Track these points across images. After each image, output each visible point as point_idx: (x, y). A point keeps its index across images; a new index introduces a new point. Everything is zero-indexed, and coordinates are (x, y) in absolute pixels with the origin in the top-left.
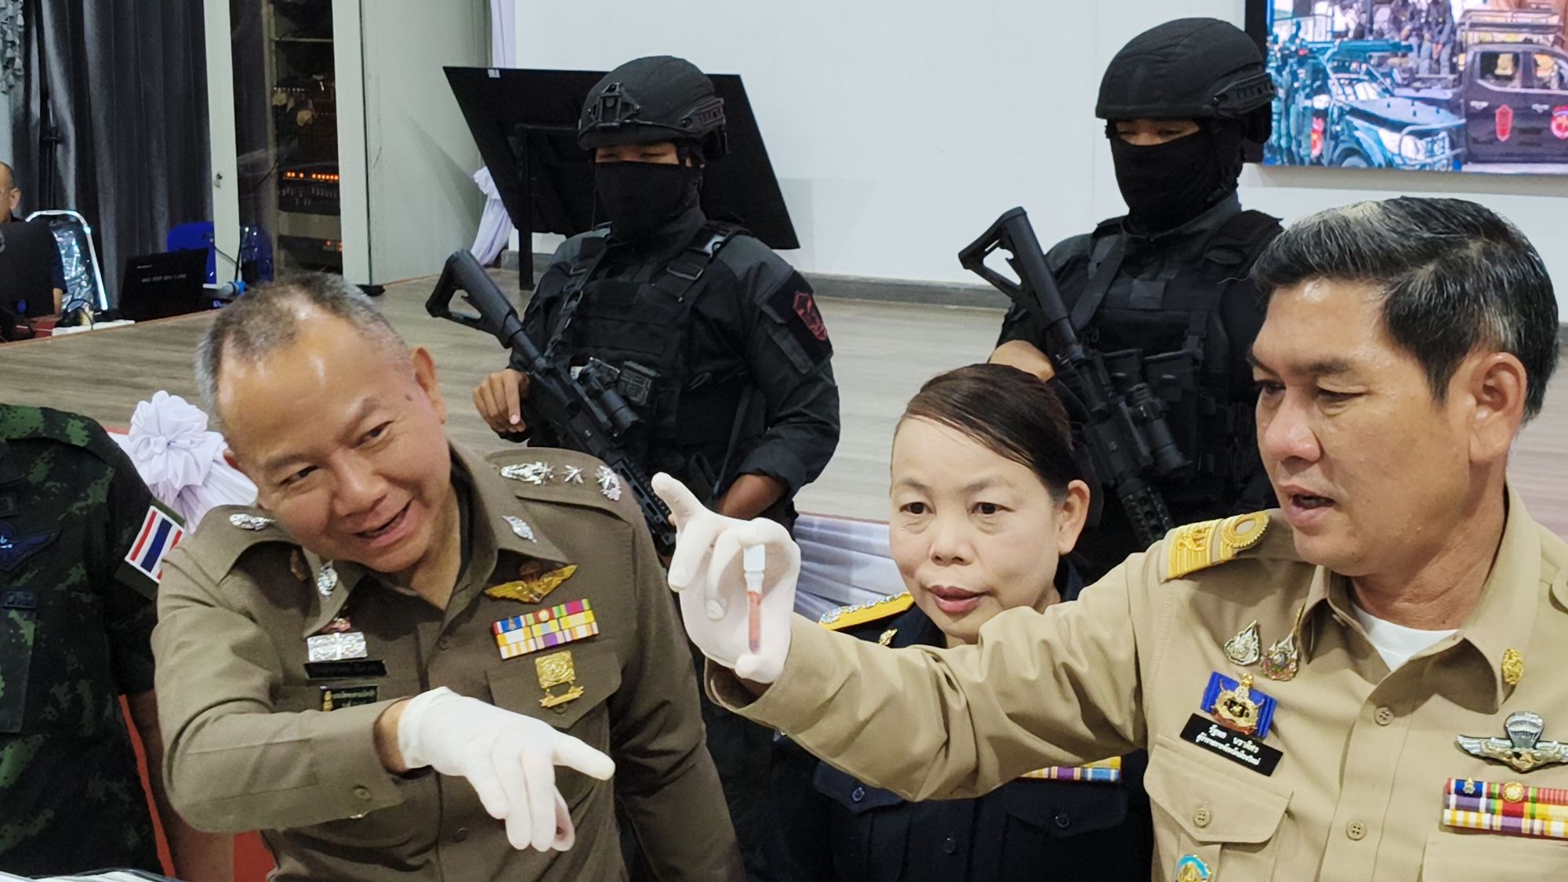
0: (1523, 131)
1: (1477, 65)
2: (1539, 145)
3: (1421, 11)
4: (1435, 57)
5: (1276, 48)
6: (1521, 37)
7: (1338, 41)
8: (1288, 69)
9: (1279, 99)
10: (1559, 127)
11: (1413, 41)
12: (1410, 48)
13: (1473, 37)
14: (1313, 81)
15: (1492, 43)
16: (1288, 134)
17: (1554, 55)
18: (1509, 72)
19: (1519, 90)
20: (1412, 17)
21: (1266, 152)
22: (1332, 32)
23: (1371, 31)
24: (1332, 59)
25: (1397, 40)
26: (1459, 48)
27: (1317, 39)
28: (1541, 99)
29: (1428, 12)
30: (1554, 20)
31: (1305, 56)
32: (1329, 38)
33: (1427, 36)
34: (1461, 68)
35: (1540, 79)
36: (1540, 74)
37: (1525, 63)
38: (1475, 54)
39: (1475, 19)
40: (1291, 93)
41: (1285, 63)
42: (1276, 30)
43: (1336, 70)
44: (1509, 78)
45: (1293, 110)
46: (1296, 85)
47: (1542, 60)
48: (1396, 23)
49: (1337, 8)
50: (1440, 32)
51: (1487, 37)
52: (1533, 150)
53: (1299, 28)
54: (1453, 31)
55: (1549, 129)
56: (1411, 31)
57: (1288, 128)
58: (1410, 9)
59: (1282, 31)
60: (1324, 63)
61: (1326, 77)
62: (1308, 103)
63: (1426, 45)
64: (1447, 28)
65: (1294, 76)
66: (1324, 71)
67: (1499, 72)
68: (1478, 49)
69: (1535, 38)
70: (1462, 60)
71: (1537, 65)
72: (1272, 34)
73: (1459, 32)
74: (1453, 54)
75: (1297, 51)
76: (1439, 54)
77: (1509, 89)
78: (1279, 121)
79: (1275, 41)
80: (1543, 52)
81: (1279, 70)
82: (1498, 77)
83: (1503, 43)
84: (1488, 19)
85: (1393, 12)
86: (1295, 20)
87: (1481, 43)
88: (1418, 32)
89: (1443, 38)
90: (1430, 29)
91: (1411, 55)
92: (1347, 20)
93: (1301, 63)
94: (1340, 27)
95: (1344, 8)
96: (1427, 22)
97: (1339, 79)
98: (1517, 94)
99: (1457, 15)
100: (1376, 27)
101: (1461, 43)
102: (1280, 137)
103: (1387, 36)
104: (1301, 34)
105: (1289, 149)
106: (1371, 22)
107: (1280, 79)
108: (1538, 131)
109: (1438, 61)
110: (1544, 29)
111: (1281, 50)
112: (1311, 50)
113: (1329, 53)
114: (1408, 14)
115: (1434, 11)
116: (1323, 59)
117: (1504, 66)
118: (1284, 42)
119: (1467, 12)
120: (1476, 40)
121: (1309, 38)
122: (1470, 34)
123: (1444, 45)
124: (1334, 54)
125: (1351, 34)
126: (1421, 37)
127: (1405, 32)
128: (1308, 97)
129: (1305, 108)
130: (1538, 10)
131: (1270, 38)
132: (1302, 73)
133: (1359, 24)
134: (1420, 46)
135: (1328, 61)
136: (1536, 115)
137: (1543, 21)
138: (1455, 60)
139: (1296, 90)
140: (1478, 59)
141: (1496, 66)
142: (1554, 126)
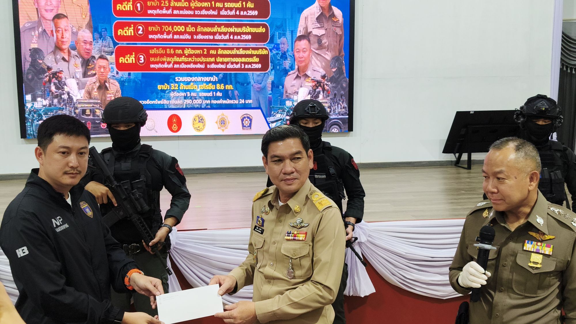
0: (94, 127)
1: (81, 113)
2: (98, 130)
3: (66, 100)
4: (70, 110)
5: (28, 109)
6: (91, 105)
7: (44, 108)
8: (31, 115)
9: (30, 122)
10: (103, 126)
11: (64, 107)
12: (63, 109)
13: (79, 106)
14: (39, 117)
15: (84, 107)
16: (33, 131)
17: (99, 109)
18: (89, 114)
19: (92, 118)
20: (63, 101)
21: (27, 135)
22: (43, 105)
23: (53, 105)
24: (43, 111)
25: (60, 107)
26: (76, 108)
27: (39, 107)
28: (97, 120)
29: (67, 100)
30: (99, 101)
31: (36, 111)
32: (42, 107)
33: (68, 106)
34: (77, 113)
35: (97, 115)
36: (97, 114)
37: (93, 112)
38: (80, 110)
39: (79, 101)
40: (33, 121)
41: (30, 113)
42: (27, 105)
43: (44, 114)
44: (89, 115)
45: (34, 124)
46: (34, 118)
47: (97, 110)
48: (59, 103)
49: (43, 99)
50: (71, 105)
51: (83, 106)
52: (96, 132)
53: (33, 104)
54: (74, 104)
55: (100, 126)
56: (63, 105)
57: (33, 129)
58: (63, 99)
59: (29, 105)
60: (41, 113)
61: (42, 116)
62: (38, 123)
63: (68, 108)
64: (73, 103)
65: (33, 116)
66: (41, 115)
67: (87, 114)
68: (81, 108)
69: (95, 106)
70: (77, 111)
71: (96, 112)
72: (26, 106)
73: (76, 105)
74: (75, 110)
75: (33, 110)
76: (71, 110)
77: (89, 118)
78: (30, 128)
79: (27, 108)
80: (97, 109)
81: (29, 115)
82: (87, 115)
83: (87, 107)
84: (83, 101)
85: (58, 100)
86: (32, 103)
87: (82, 107)
88: (65, 105)
89: (72, 106)
90: (68, 104)
91: (64, 110)
92: (46, 102)
93: (35, 113)
94: (44, 104)
95: (45, 99)
96: (67, 102)
97: (45, 117)
98: (92, 119)
99: (75, 101)
100: (54, 104)
101: (77, 107)
102: (31, 131)
103: (57, 106)
104: (34, 106)
105: (34, 134)
106: (53, 103)
107: (29, 117)
108: (98, 127)
109: (71, 112)
110: (97, 103)
111: (29, 110)
112: (37, 110)
113: (42, 110)
114: (62, 101)
115: (69, 100)
116: (41, 112)
117: (88, 112)
118: (30, 108)
119: (77, 100)
120: (80, 106)
121: (36, 107)
122: (79, 105)
123: (72, 108)
124: (44, 110)
125: (48, 106)
126: (66, 106)
127: (62, 105)
128: (37, 121)
129: (37, 124)
130: (95, 99)
131: (26, 107)
132: (35, 115)
133: (50, 103)
134: (66, 108)
135: (42, 112)
136: (97, 123)
137: (96, 102)
138: (75, 111)
139: (34, 120)
140: (81, 111)
141: (86, 112)
142: (101, 125)
